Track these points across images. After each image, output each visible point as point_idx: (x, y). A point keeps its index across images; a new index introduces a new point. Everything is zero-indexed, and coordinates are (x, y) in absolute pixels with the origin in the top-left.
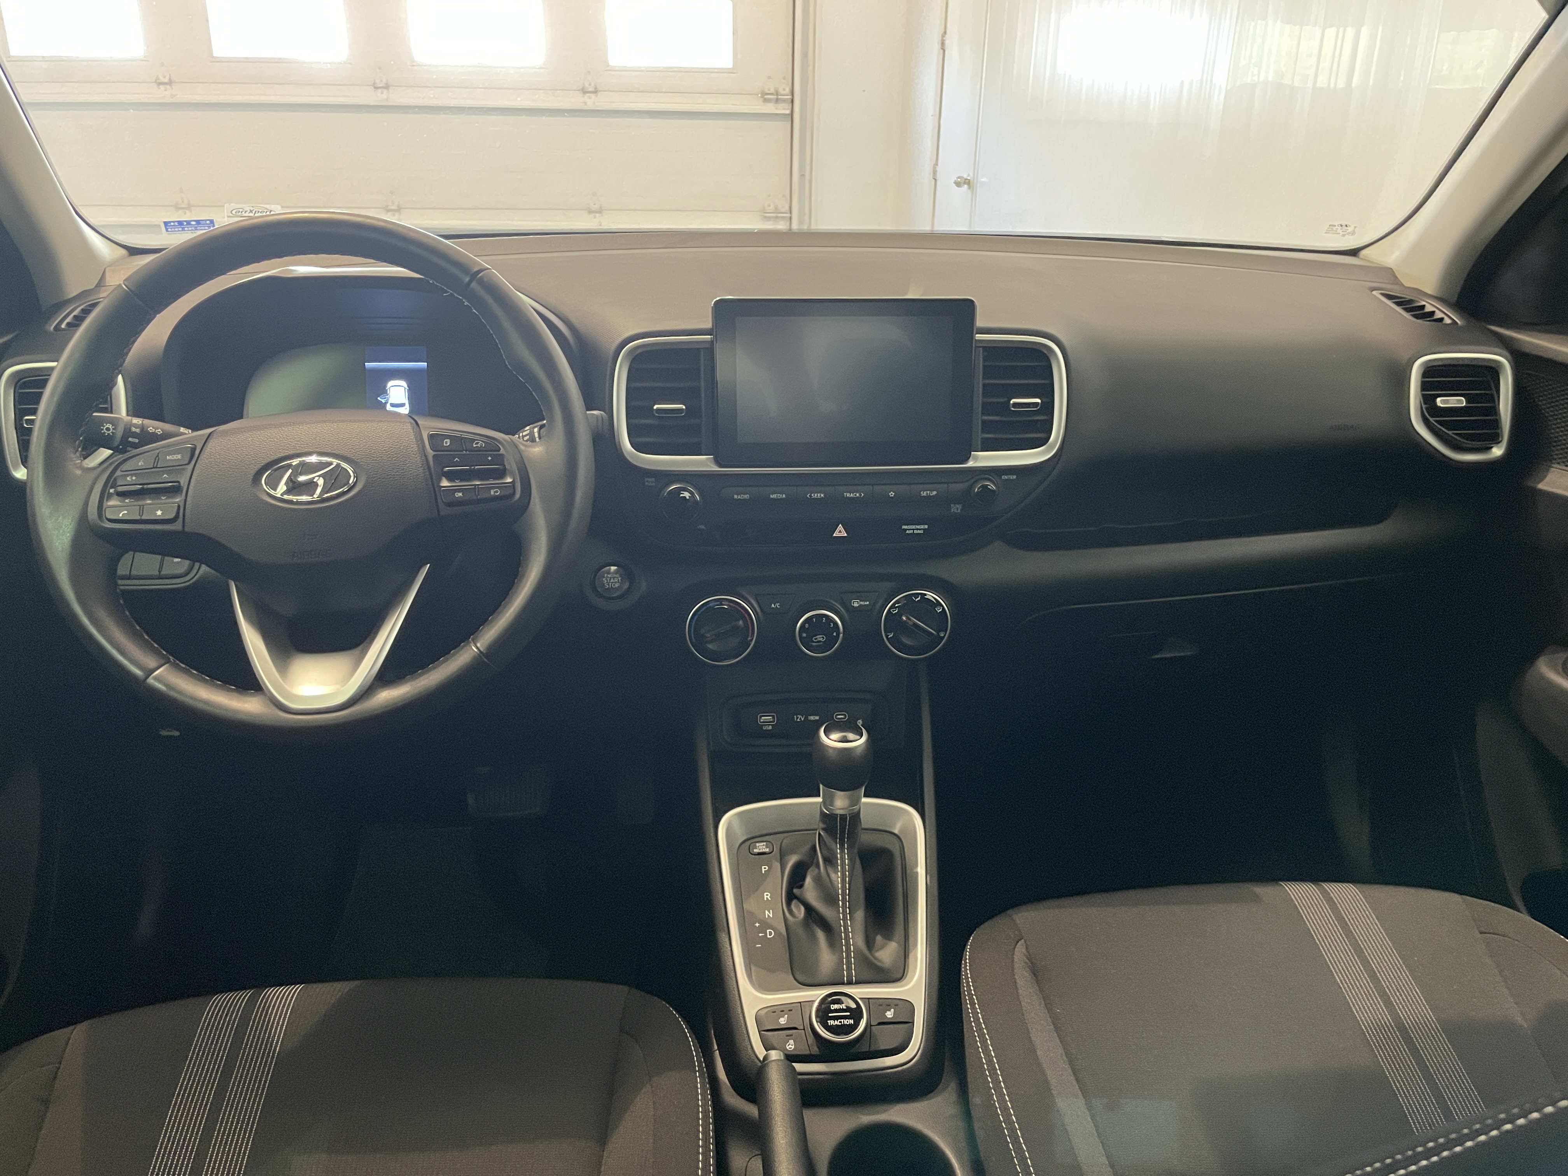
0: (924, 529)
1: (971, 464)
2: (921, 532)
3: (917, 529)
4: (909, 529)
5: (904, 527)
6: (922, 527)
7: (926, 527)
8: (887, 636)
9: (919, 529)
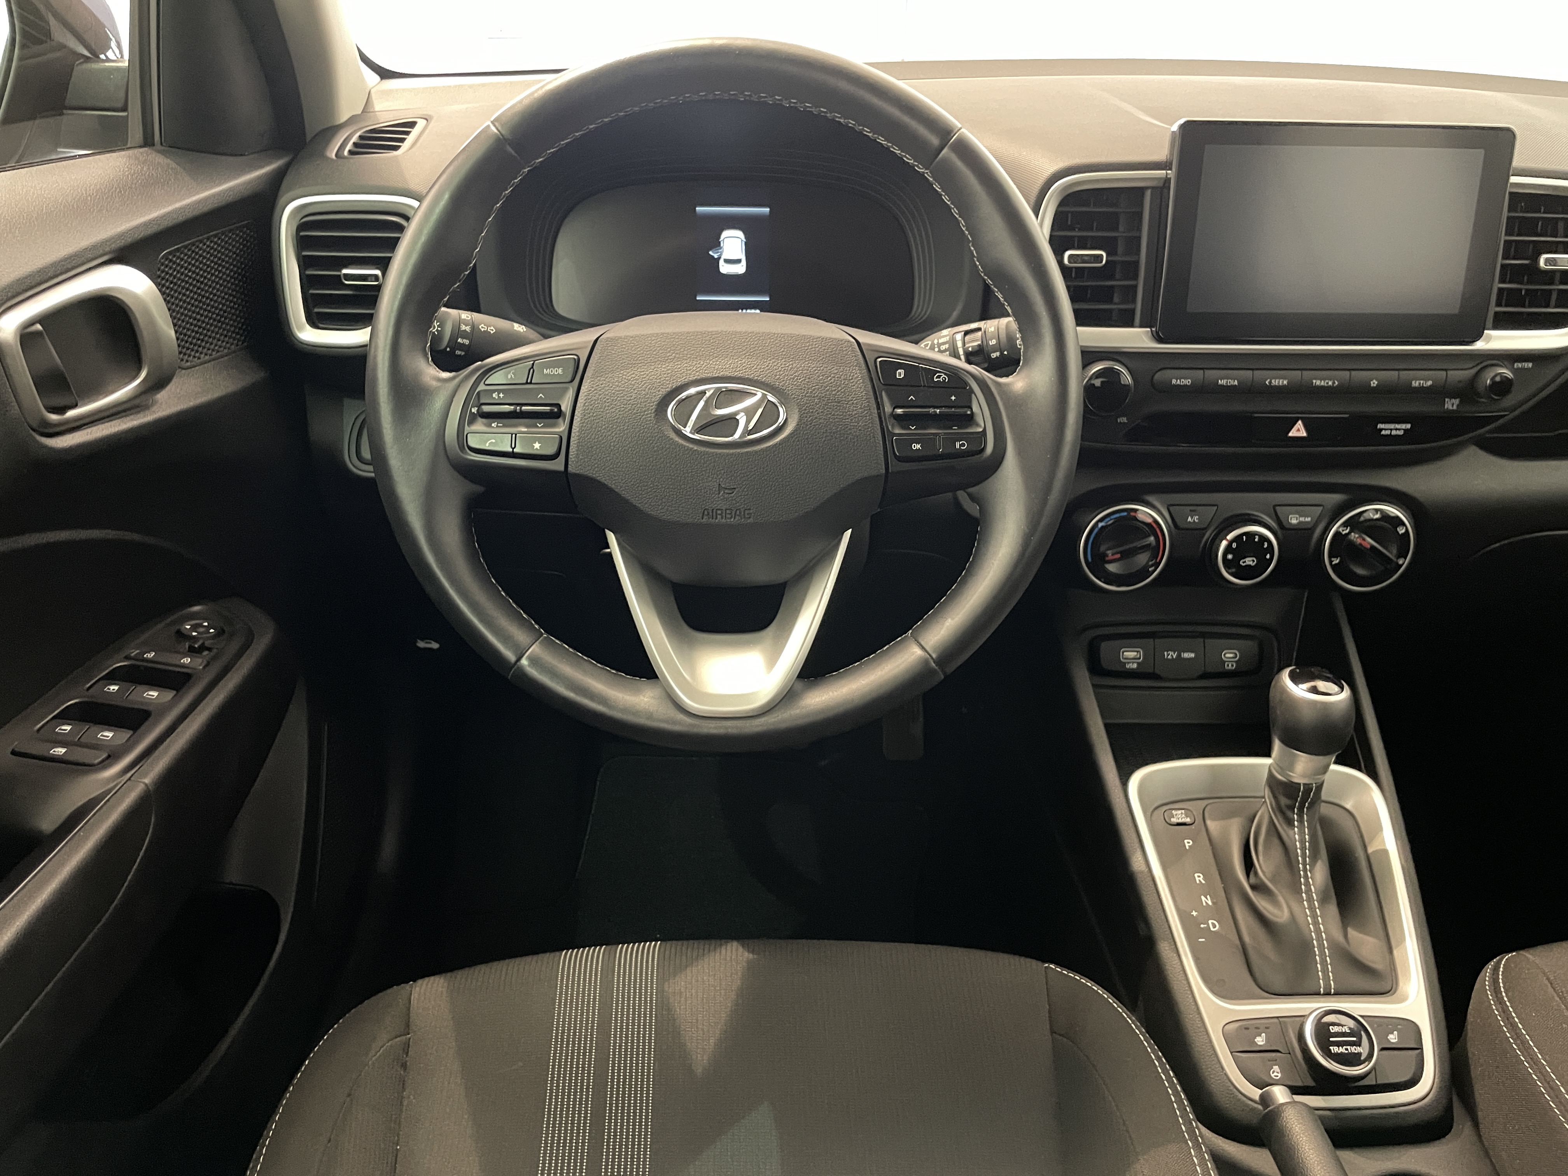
0: (1405, 430)
1: (1479, 345)
2: (1401, 433)
3: (1396, 429)
4: (1387, 429)
5: (1380, 426)
6: (1404, 426)
7: (1409, 426)
8: (1331, 562)
9: (1398, 429)
